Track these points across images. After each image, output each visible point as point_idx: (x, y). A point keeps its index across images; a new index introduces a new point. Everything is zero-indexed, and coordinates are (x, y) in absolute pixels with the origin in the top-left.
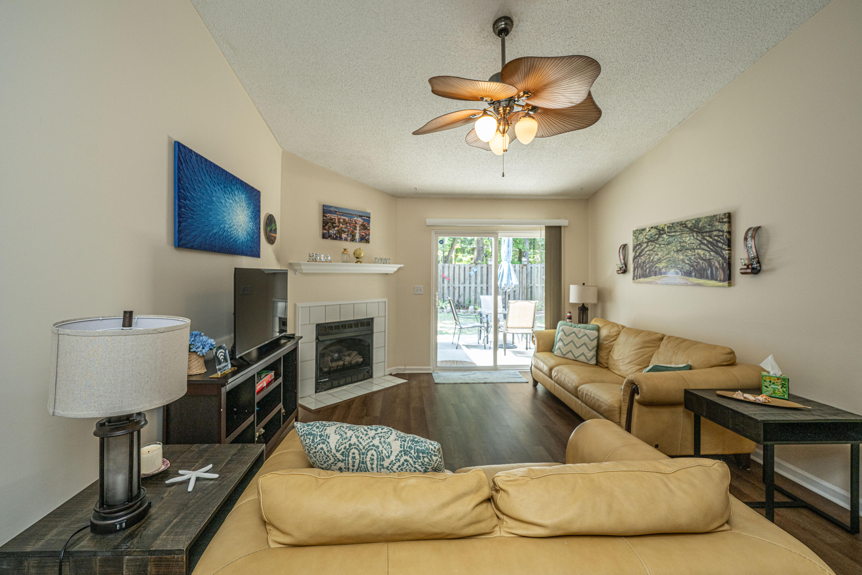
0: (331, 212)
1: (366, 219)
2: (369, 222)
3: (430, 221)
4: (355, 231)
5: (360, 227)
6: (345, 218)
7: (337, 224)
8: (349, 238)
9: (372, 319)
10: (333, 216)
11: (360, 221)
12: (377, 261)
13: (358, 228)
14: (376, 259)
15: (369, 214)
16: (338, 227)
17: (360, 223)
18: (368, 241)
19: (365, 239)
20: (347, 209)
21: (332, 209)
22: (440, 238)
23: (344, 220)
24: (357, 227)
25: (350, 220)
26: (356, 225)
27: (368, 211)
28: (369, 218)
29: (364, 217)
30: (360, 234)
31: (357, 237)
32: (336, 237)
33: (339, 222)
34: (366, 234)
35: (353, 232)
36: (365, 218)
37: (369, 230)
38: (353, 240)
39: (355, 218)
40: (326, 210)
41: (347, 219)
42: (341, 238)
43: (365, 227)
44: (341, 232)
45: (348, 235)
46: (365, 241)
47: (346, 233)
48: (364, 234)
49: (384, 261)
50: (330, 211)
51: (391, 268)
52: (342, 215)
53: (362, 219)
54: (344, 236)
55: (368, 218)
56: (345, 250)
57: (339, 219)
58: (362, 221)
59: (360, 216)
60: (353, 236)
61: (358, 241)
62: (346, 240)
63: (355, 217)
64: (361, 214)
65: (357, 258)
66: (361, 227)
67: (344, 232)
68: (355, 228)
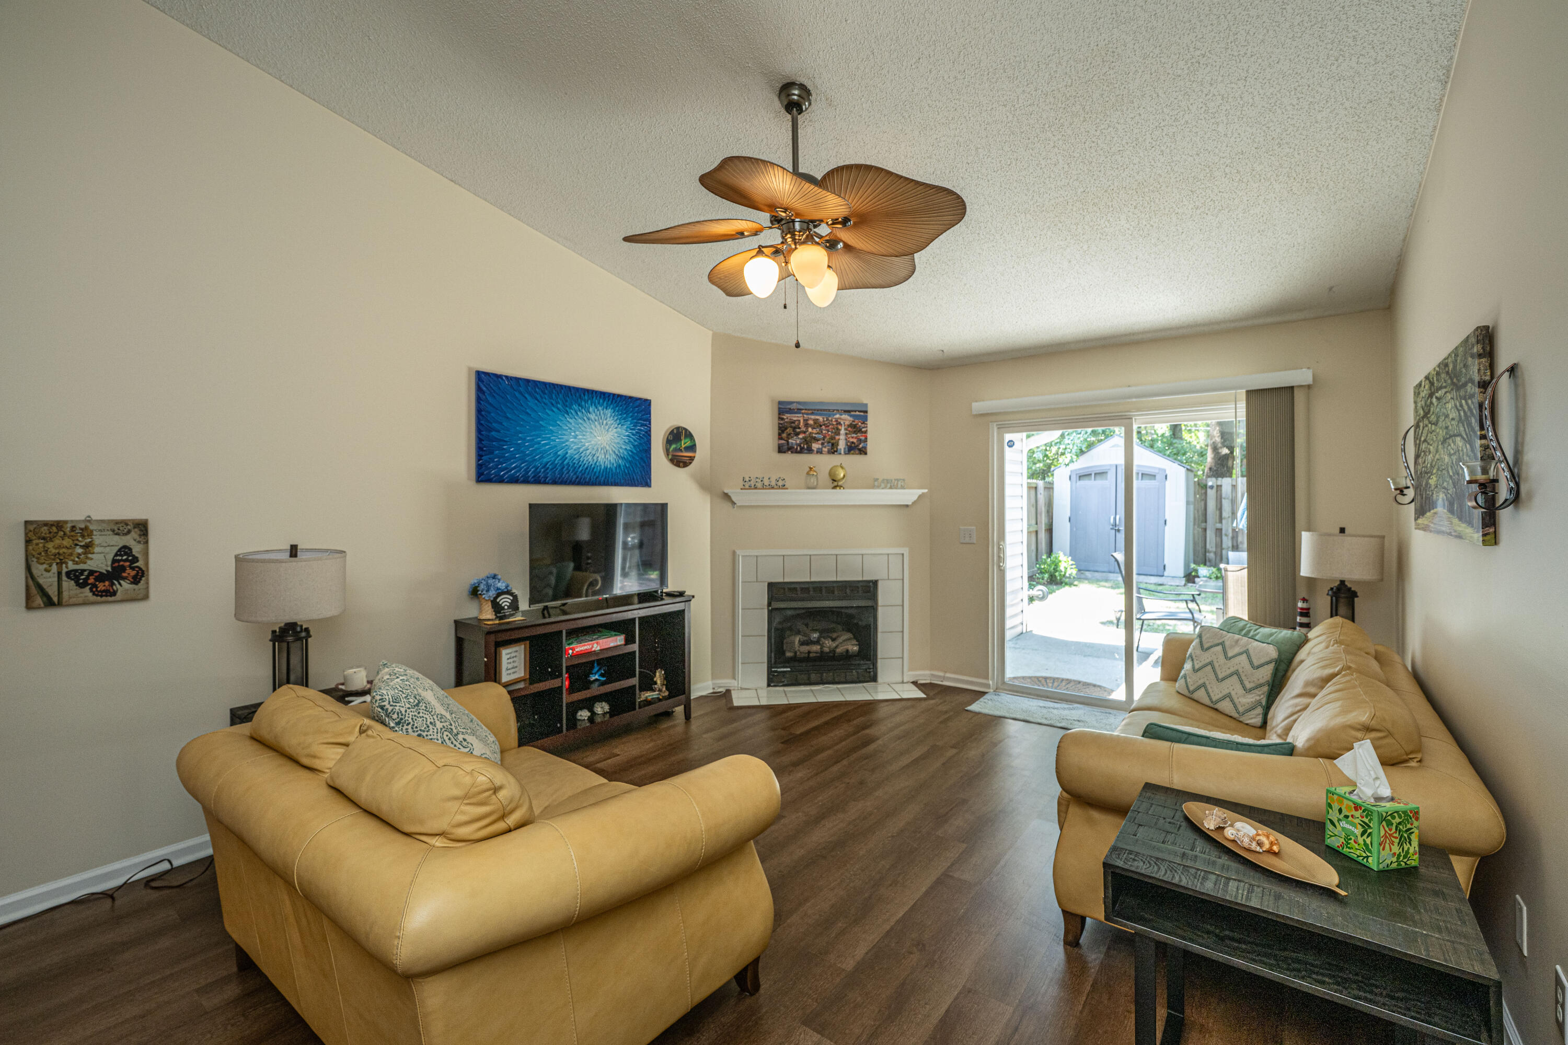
0: (791, 411)
1: (860, 416)
2: (864, 420)
3: (978, 407)
4: (837, 437)
5: (846, 429)
6: (817, 417)
7: (804, 429)
8: (825, 450)
9: (875, 583)
10: (795, 417)
11: (847, 419)
12: (875, 484)
13: (843, 432)
14: (876, 480)
15: (866, 405)
16: (804, 432)
17: (847, 423)
18: (863, 452)
19: (857, 448)
20: (821, 403)
21: (793, 406)
22: (1008, 437)
23: (816, 421)
24: (840, 430)
25: (827, 420)
26: (840, 427)
27: (865, 402)
28: (866, 412)
29: (855, 411)
30: (848, 442)
31: (842, 445)
32: (802, 449)
33: (807, 425)
34: (860, 441)
35: (832, 438)
36: (857, 413)
37: (866, 432)
38: (834, 450)
39: (838, 416)
40: (784, 408)
41: (821, 419)
42: (810, 450)
43: (858, 428)
44: (809, 440)
45: (823, 444)
46: (857, 452)
47: (820, 442)
48: (855, 441)
49: (891, 484)
50: (790, 409)
51: (909, 496)
52: (812, 414)
53: (851, 416)
54: (815, 446)
55: (862, 414)
56: (813, 468)
57: (805, 420)
58: (851, 419)
59: (847, 412)
60: (833, 445)
61: (842, 452)
62: (820, 452)
63: (836, 414)
64: (848, 408)
65: (833, 480)
66: (849, 429)
67: (816, 440)
68: (837, 432)
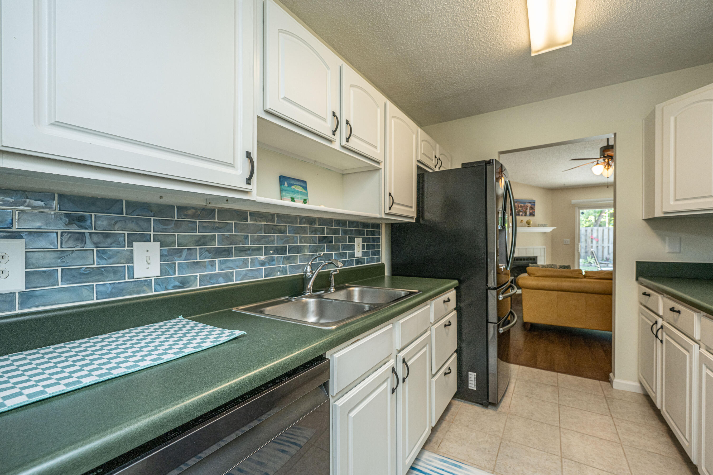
2: (534, 205)
3: (573, 201)
4: (527, 211)
6: (522, 204)
7: (517, 208)
8: (523, 215)
9: (536, 257)
11: (529, 205)
12: (539, 226)
13: (528, 209)
14: (539, 224)
15: (535, 201)
16: (517, 209)
17: (530, 206)
18: (534, 215)
19: (532, 214)
20: (522, 200)
22: (581, 211)
23: (521, 206)
25: (524, 205)
26: (527, 207)
27: (534, 199)
28: (535, 203)
29: (532, 202)
30: (529, 212)
31: (528, 213)
33: (518, 207)
34: (533, 212)
35: (525, 211)
37: (534, 209)
38: (526, 215)
39: (527, 204)
42: (519, 215)
43: (532, 208)
45: (523, 213)
49: (544, 226)
51: (549, 229)
52: (520, 203)
54: (521, 213)
56: (522, 221)
57: (518, 205)
59: (530, 203)
60: (526, 213)
61: (528, 216)
62: (522, 215)
64: (530, 201)
65: (528, 224)
66: (530, 208)
67: (521, 211)
68: (527, 209)
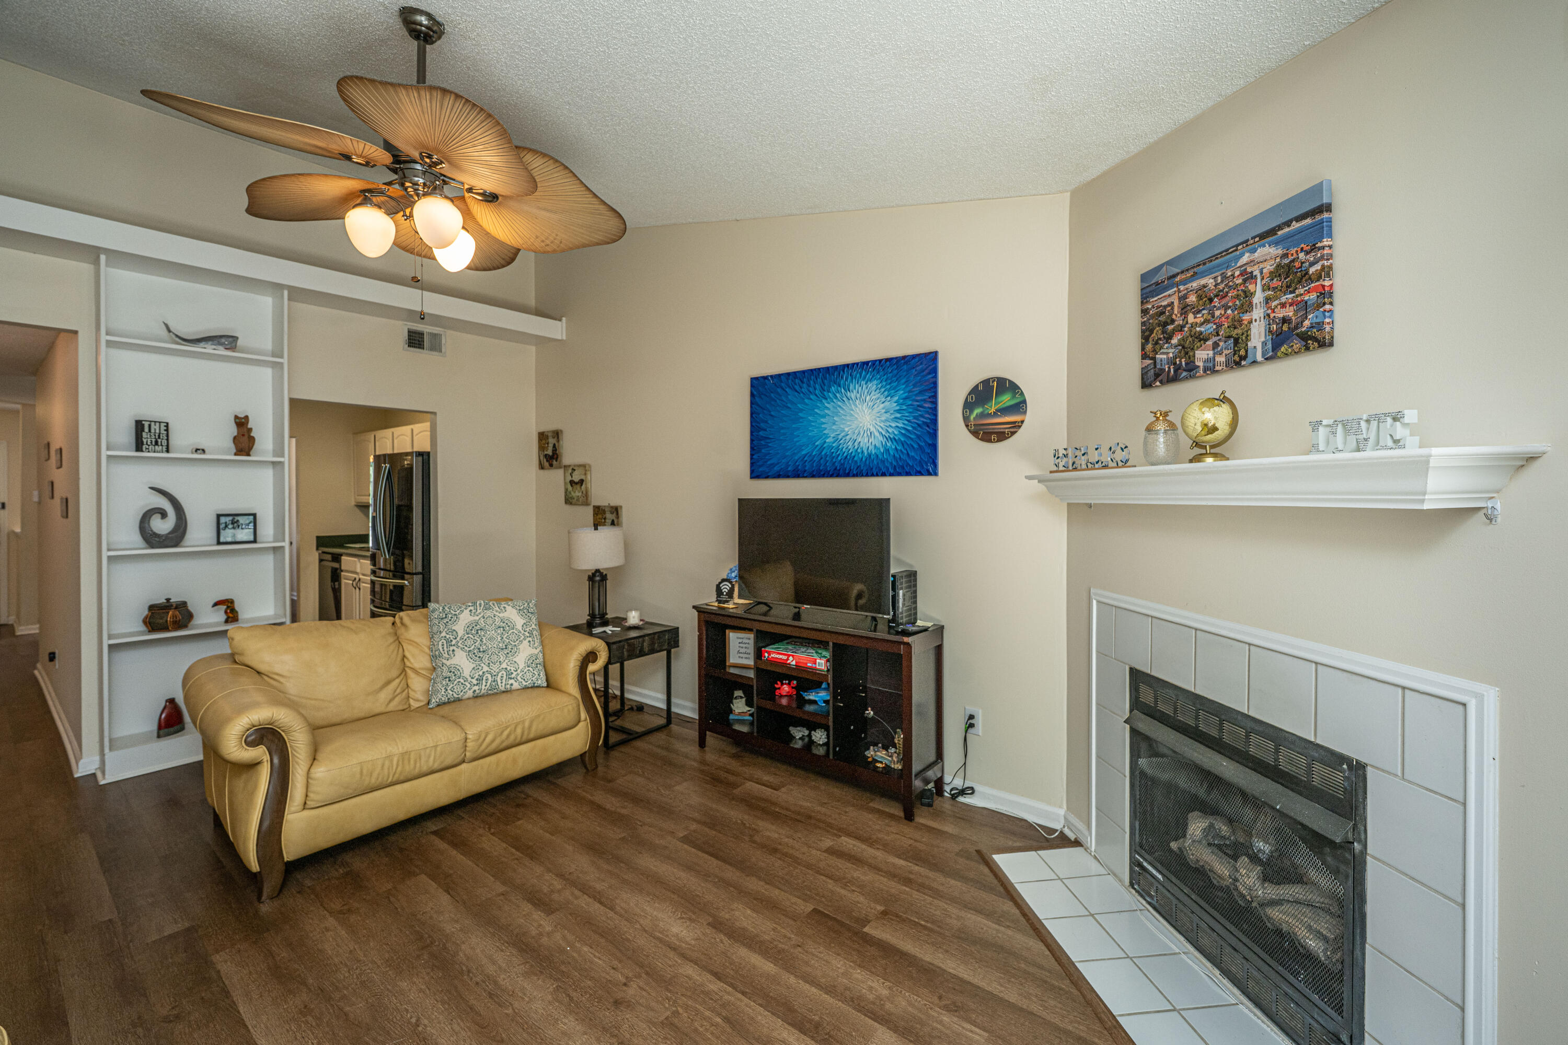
1: (1300, 231)
4: (1246, 317)
5: (1265, 288)
6: (1203, 282)
7: (1181, 321)
8: (1221, 359)
10: (1163, 299)
11: (1267, 257)
13: (1259, 297)
15: (1325, 187)
16: (1182, 329)
17: (1269, 267)
18: (1318, 338)
19: (1301, 334)
23: (1200, 292)
24: (1252, 294)
25: (1224, 277)
26: (1251, 287)
27: (1322, 178)
29: (1288, 223)
30: (1270, 321)
31: (1258, 337)
32: (1178, 369)
33: (1185, 309)
34: (1304, 307)
35: (1236, 323)
36: (1296, 225)
37: (1323, 273)
38: (1239, 357)
39: (1247, 257)
41: (1209, 281)
42: (1194, 370)
44: (1190, 345)
45: (1215, 346)
46: (1297, 344)
47: (1210, 343)
48: (1289, 312)
53: (1276, 243)
54: (1200, 356)
55: (1308, 221)
58: (1279, 251)
59: (1268, 234)
60: (1236, 341)
61: (1259, 358)
62: (1211, 370)
63: (1242, 255)
64: (1270, 224)
66: (1276, 283)
67: (1206, 339)
68: (1249, 303)
